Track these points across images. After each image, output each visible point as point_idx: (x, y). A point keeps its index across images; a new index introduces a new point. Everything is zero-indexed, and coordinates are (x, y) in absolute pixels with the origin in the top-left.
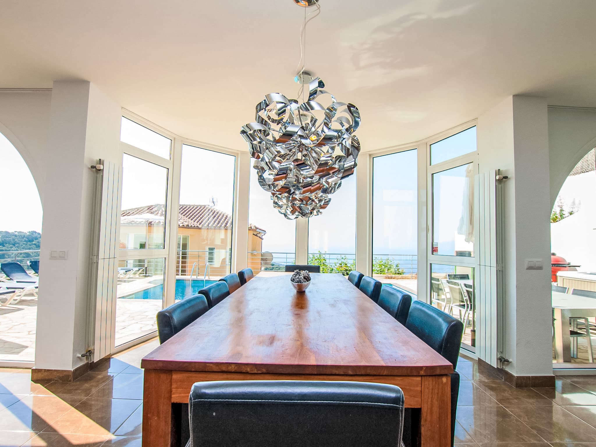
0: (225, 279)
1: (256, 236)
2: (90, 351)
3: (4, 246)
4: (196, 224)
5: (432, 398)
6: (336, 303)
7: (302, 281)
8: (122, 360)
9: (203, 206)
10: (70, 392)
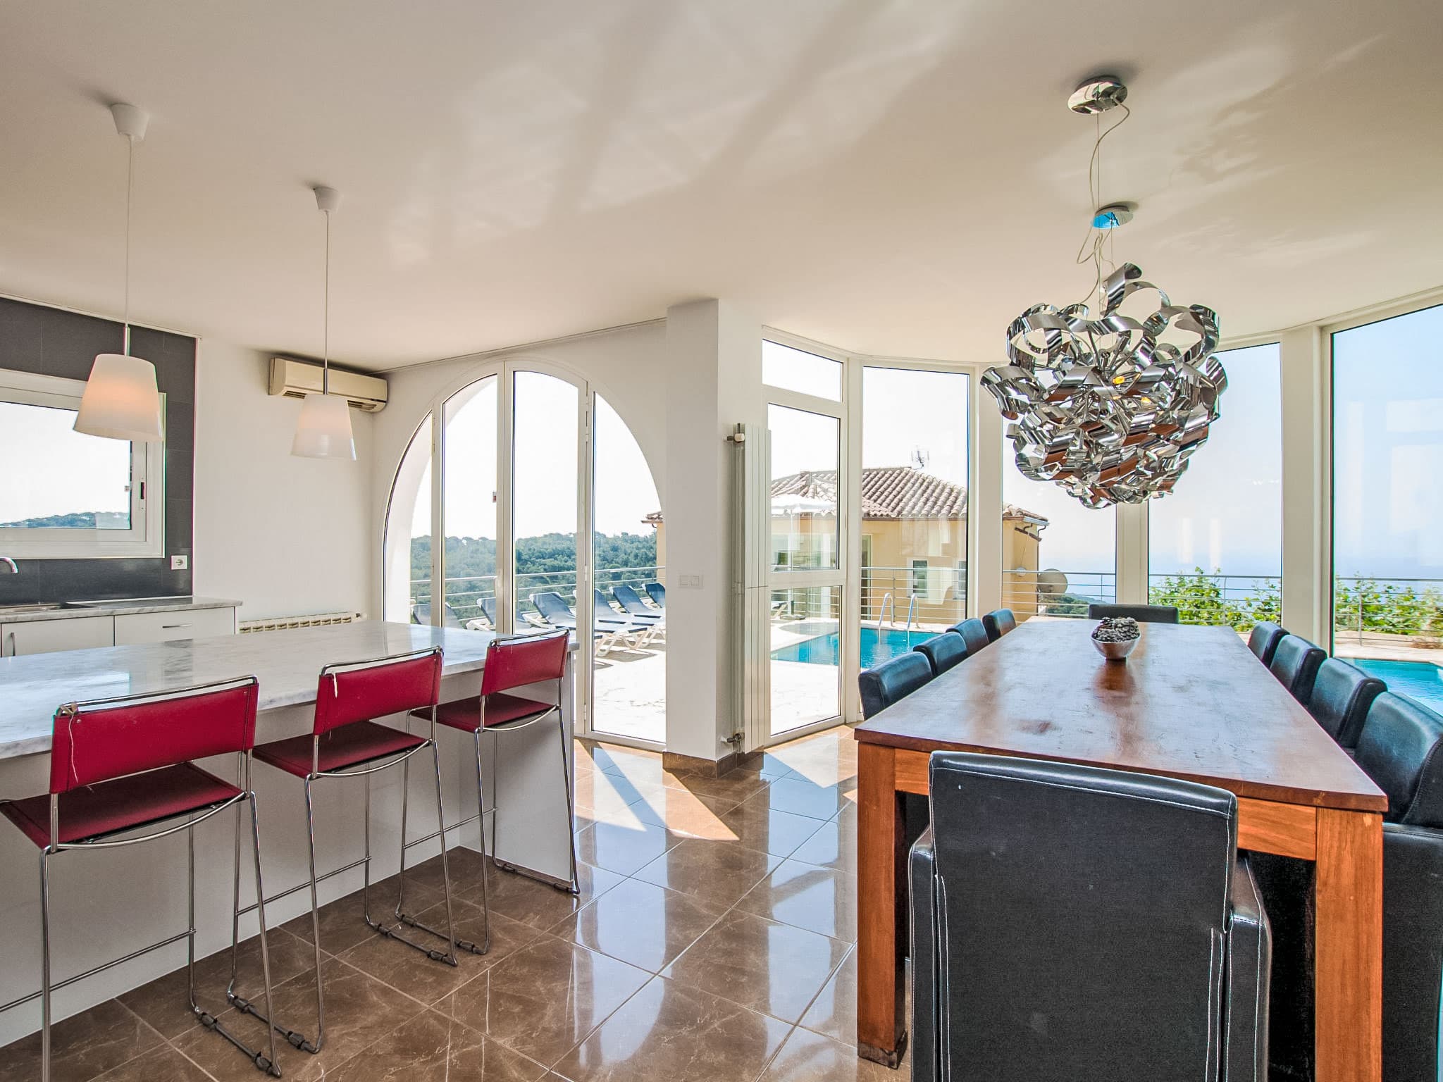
0: (957, 628)
1: (1022, 533)
2: (737, 735)
3: (556, 559)
4: (884, 511)
5: (1339, 847)
6: (1192, 685)
7: (1115, 639)
8: (780, 759)
9: (897, 469)
10: (717, 792)
